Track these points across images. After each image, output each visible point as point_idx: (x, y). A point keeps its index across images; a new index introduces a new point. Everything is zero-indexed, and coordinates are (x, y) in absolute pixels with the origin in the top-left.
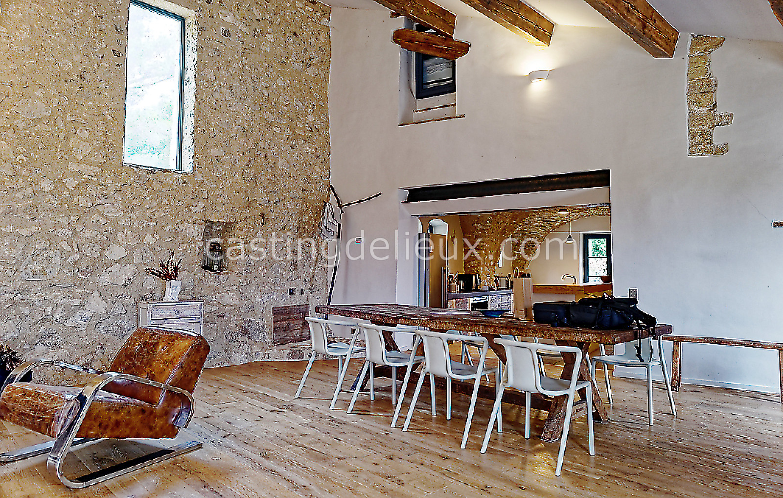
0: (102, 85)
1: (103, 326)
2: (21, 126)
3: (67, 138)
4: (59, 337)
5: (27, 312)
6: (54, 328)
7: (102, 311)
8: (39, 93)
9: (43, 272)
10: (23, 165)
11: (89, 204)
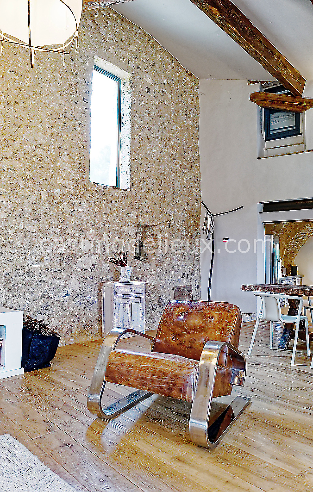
0: (77, 123)
1: (78, 301)
2: (29, 150)
3: (55, 160)
4: (51, 308)
5: (32, 290)
6: (48, 302)
7: (77, 289)
8: (40, 126)
9: (42, 260)
10: (30, 179)
11: (70, 210)
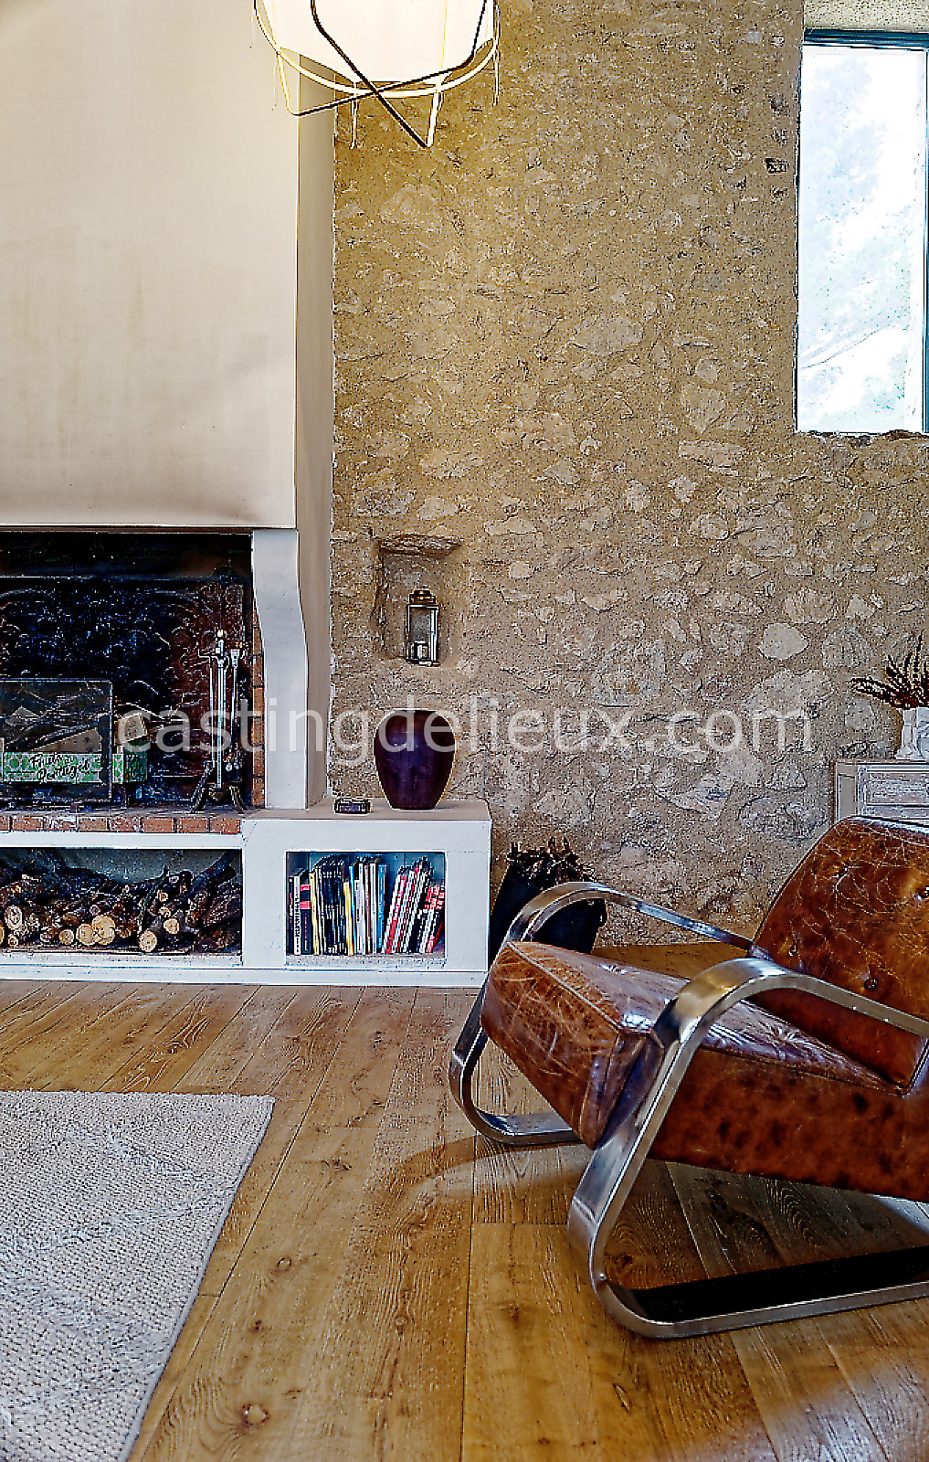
1: (756, 815)
2: (587, 375)
3: (675, 388)
4: (666, 831)
5: (604, 772)
6: (656, 813)
7: (751, 779)
8: (618, 297)
9: (633, 688)
10: (593, 457)
11: (722, 532)
